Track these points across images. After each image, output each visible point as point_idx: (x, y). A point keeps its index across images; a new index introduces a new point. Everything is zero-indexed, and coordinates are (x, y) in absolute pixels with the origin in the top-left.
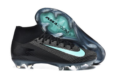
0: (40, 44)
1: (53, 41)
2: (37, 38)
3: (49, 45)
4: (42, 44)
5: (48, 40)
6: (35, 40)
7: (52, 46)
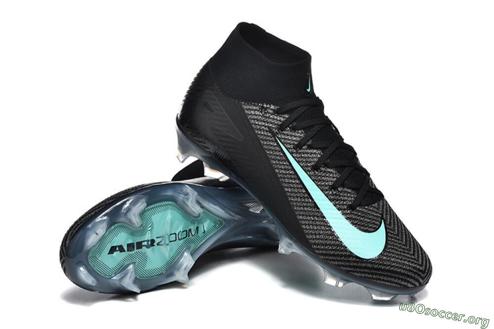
0: (270, 130)
1: (310, 147)
2: (272, 107)
3: (291, 153)
4: (274, 135)
5: (299, 135)
6: (263, 107)
7: (298, 162)
